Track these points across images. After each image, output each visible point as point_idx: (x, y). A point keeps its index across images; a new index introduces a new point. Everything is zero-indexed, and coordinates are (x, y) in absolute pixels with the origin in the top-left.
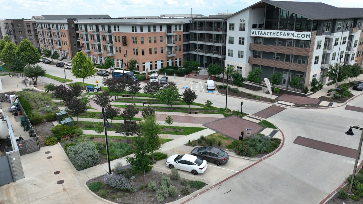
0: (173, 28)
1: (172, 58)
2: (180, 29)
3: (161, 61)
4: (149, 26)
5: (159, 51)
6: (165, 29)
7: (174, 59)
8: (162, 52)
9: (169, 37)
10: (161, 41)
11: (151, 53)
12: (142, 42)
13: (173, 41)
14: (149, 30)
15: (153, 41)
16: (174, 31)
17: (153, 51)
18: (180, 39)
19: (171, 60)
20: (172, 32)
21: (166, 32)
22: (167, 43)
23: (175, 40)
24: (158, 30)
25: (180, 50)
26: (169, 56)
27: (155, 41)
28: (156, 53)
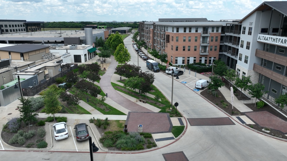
0: (210, 30)
1: (206, 56)
2: (217, 31)
3: (193, 58)
4: (185, 28)
5: (192, 49)
6: (200, 31)
7: (208, 58)
8: (195, 50)
9: (204, 38)
10: (196, 40)
11: (184, 50)
12: (177, 40)
13: (209, 41)
14: (185, 31)
15: (187, 40)
16: (211, 32)
17: (187, 49)
18: (216, 40)
19: (204, 58)
20: (209, 34)
21: (202, 33)
22: (201, 42)
23: (210, 40)
24: (193, 31)
25: (215, 50)
26: (201, 54)
27: (190, 40)
28: (189, 50)
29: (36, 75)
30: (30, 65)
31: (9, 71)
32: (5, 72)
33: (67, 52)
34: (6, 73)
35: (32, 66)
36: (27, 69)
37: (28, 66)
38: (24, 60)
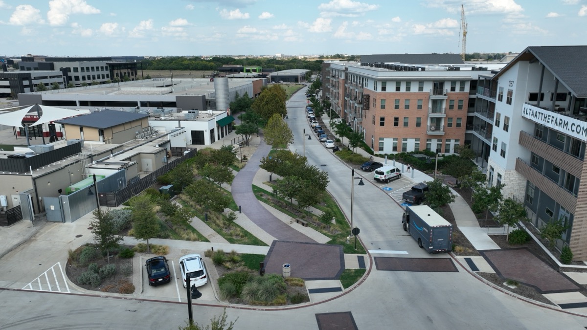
0: (447, 88)
1: (439, 138)
2: (462, 89)
3: (415, 140)
5: (412, 122)
6: (428, 88)
7: (444, 140)
8: (418, 125)
9: (435, 102)
10: (420, 107)
11: (396, 124)
12: (383, 107)
13: (445, 108)
14: (398, 89)
15: (402, 106)
16: (449, 91)
17: (401, 123)
18: (460, 107)
19: (437, 140)
20: (445, 94)
21: (432, 93)
22: (430, 111)
23: (448, 107)
24: (414, 88)
25: (458, 125)
26: (430, 133)
27: (407, 107)
28: (406, 124)
29: (123, 169)
30: (113, 151)
31: (79, 163)
32: (73, 163)
33: (180, 126)
34: (75, 164)
35: (117, 153)
36: (109, 158)
37: (110, 152)
38: (104, 141)
